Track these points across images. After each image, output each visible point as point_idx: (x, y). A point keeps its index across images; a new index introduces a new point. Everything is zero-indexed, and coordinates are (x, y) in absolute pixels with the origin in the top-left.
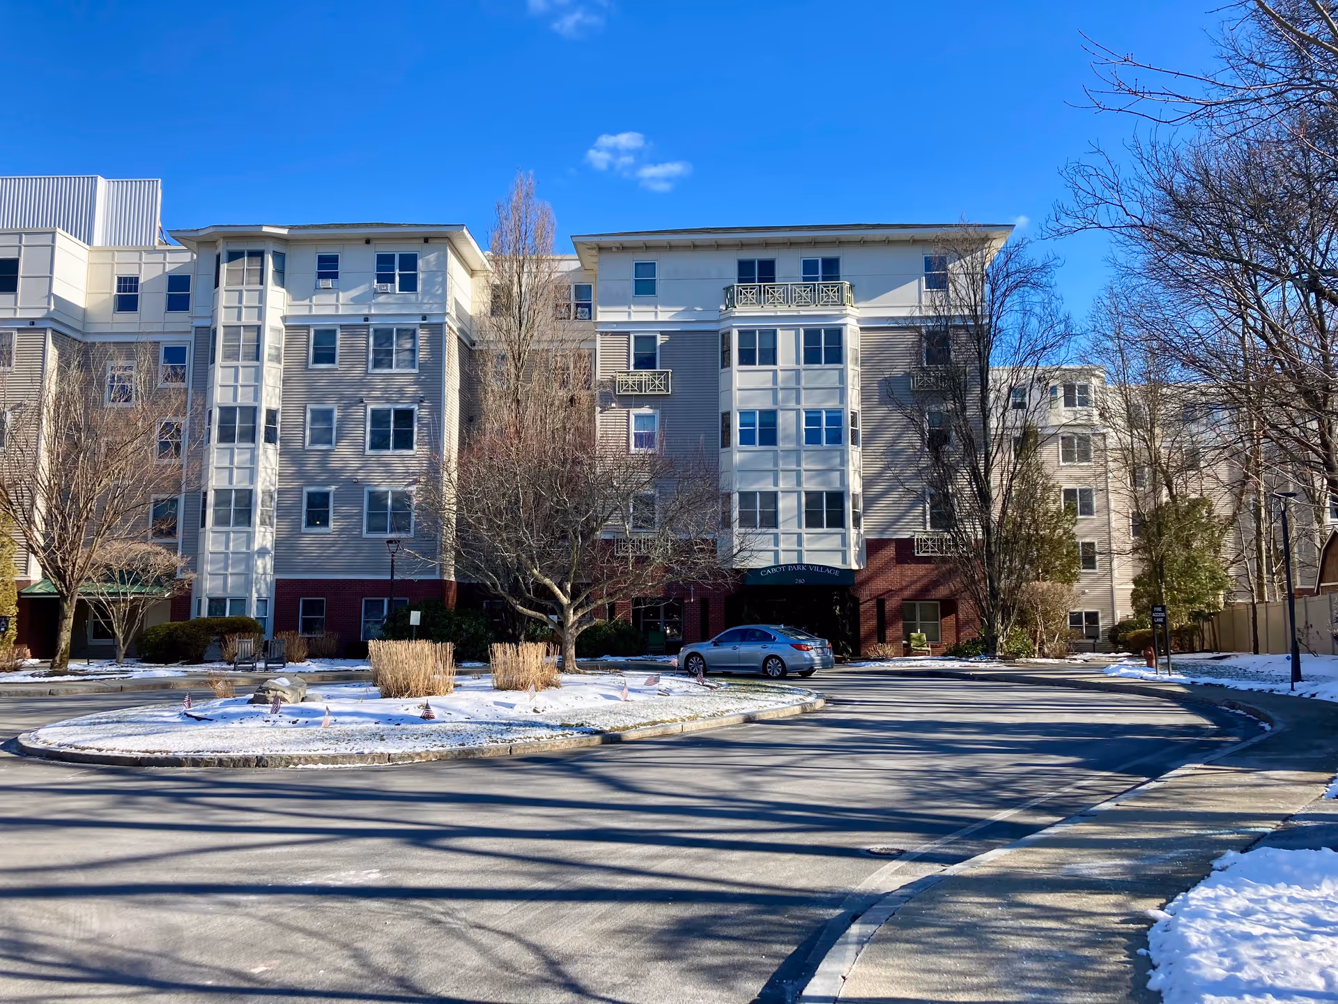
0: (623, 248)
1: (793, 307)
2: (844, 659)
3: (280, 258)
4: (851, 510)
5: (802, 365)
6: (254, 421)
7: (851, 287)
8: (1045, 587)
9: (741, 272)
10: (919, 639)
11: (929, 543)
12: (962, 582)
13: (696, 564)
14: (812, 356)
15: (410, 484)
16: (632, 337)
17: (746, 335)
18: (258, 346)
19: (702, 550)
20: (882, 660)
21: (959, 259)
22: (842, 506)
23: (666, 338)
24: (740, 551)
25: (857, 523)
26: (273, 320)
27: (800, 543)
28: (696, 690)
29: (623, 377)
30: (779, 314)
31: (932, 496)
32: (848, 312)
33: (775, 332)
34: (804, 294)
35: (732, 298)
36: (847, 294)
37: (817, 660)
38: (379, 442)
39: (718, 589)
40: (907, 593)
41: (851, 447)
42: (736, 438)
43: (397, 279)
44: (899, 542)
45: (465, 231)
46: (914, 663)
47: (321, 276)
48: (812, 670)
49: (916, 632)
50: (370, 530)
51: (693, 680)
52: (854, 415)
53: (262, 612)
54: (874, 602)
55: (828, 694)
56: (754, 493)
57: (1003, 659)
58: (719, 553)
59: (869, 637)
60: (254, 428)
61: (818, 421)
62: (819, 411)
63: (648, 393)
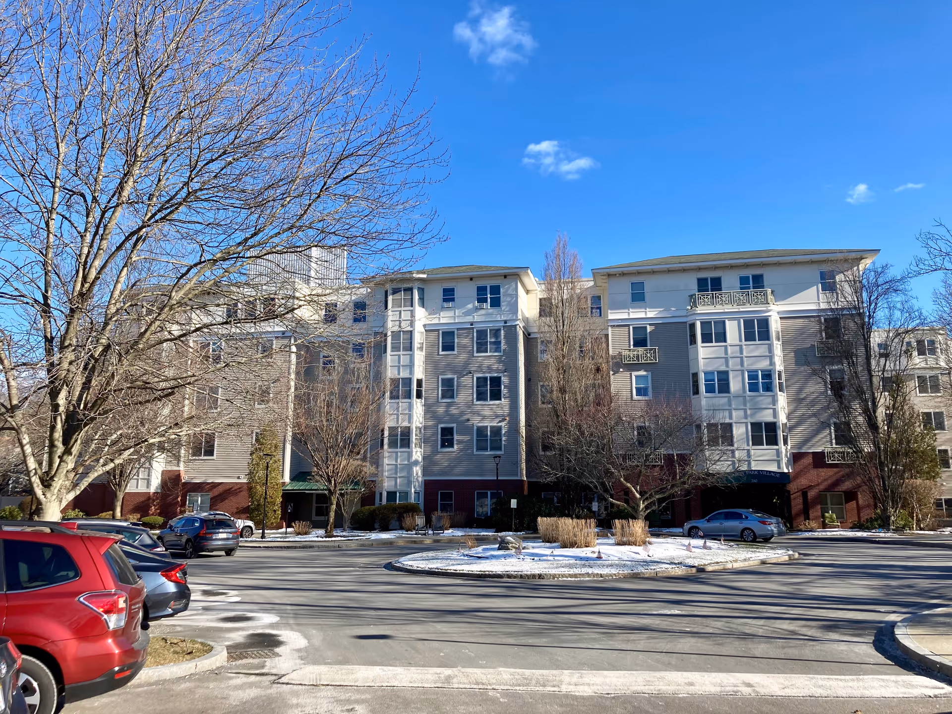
0: (623, 274)
1: (735, 306)
3: (421, 291)
4: (782, 434)
5: (744, 342)
6: (410, 387)
7: (772, 292)
8: (918, 483)
9: (699, 286)
10: (831, 518)
11: (836, 454)
12: (862, 480)
14: (749, 337)
15: (500, 422)
16: (631, 328)
17: (705, 324)
18: (411, 343)
20: (810, 531)
21: (843, 272)
22: (775, 432)
23: (653, 327)
25: (785, 443)
26: (419, 328)
27: (749, 455)
29: (627, 353)
30: (726, 311)
31: (835, 424)
32: (771, 308)
33: (724, 322)
34: (742, 298)
35: (695, 302)
36: (770, 297)
37: (775, 530)
38: (481, 396)
40: (822, 487)
41: (779, 393)
42: (702, 388)
43: (489, 300)
44: (814, 454)
45: (529, 271)
46: (828, 533)
47: (445, 300)
48: (771, 537)
49: (828, 513)
50: (478, 449)
52: (780, 373)
53: (417, 500)
54: (799, 494)
55: (797, 550)
56: (717, 424)
57: (896, 530)
59: (798, 515)
60: (410, 390)
61: (756, 377)
62: (757, 371)
63: (643, 362)
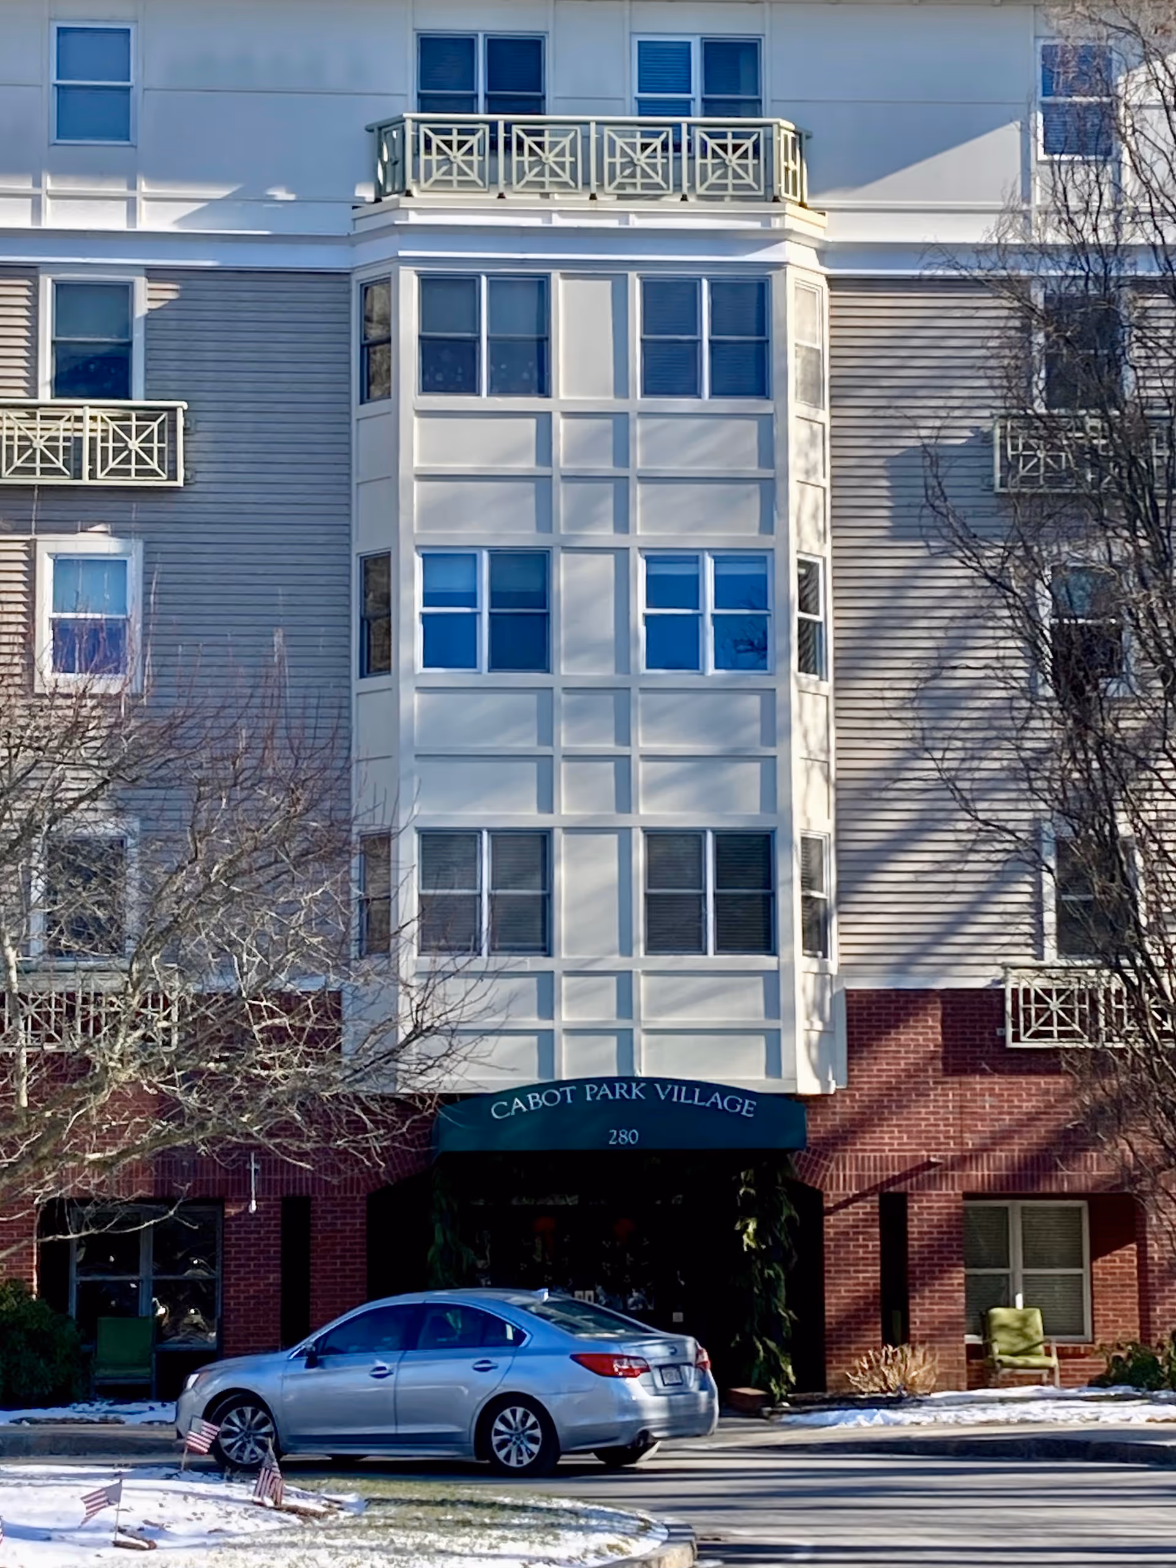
1: (607, 201)
2: (770, 1399)
4: (797, 893)
5: (637, 399)
7: (800, 138)
9: (427, 75)
10: (1021, 1328)
11: (1054, 1004)
12: (1159, 1136)
13: (258, 1084)
14: (668, 370)
16: (46, 284)
17: (445, 290)
19: (277, 1036)
20: (894, 1403)
21: (1146, 59)
22: (768, 881)
23: (168, 292)
24: (418, 1032)
25: (816, 937)
27: (626, 1005)
28: (249, 1525)
29: (15, 424)
30: (558, 222)
31: (1062, 848)
32: (789, 223)
33: (542, 285)
34: (641, 158)
35: (397, 162)
36: (787, 163)
39: (334, 1169)
40: (979, 1174)
41: (797, 679)
42: (410, 641)
44: (954, 999)
46: (1000, 1413)
48: (643, 1441)
49: (1010, 1304)
51: (240, 1490)
52: (809, 572)
54: (867, 1207)
55: (705, 1524)
56: (472, 835)
58: (346, 1041)
59: (854, 1321)
61: (689, 590)
62: (694, 559)
63: (103, 480)
